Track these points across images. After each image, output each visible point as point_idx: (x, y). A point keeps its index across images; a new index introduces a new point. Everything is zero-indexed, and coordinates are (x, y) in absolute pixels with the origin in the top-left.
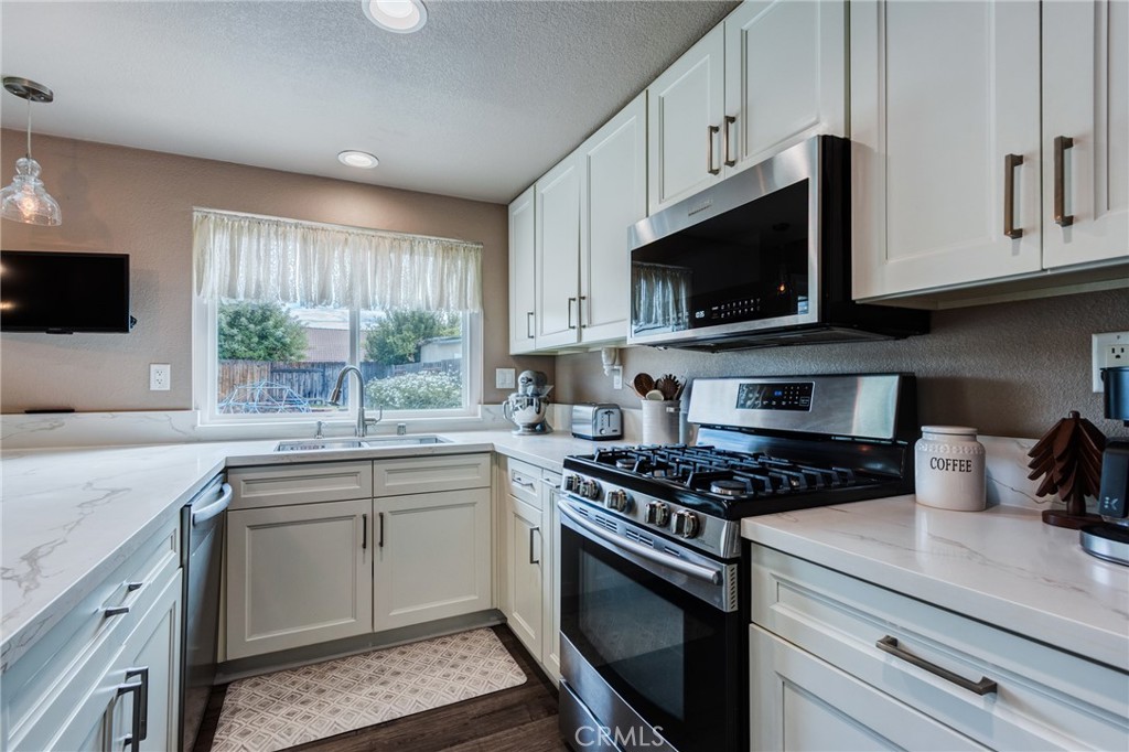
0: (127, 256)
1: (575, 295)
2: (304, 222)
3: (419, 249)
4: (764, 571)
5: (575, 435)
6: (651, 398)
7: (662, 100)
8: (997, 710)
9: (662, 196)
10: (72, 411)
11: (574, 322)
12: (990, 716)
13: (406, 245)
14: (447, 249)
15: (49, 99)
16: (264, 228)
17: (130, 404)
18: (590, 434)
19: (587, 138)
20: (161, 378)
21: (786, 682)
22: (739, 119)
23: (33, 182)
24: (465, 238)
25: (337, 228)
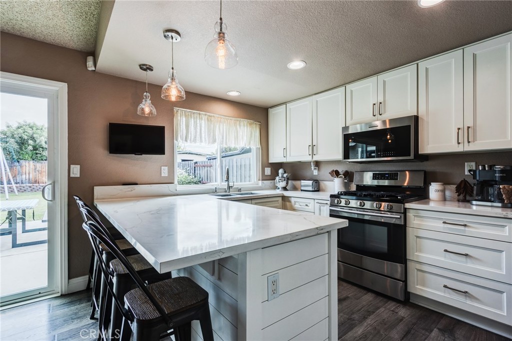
0: (164, 127)
1: (311, 144)
2: (208, 114)
3: (242, 124)
4: (410, 215)
5: (302, 190)
6: (340, 177)
7: (352, 91)
8: (467, 229)
9: (352, 118)
10: (137, 184)
11: (311, 153)
12: (465, 230)
13: (238, 123)
14: (251, 124)
15: (152, 70)
16: (196, 115)
17: (155, 182)
18: (311, 190)
19: (316, 94)
20: (165, 172)
21: (417, 237)
22: (383, 103)
23: (149, 101)
24: (256, 121)
25: (217, 116)
